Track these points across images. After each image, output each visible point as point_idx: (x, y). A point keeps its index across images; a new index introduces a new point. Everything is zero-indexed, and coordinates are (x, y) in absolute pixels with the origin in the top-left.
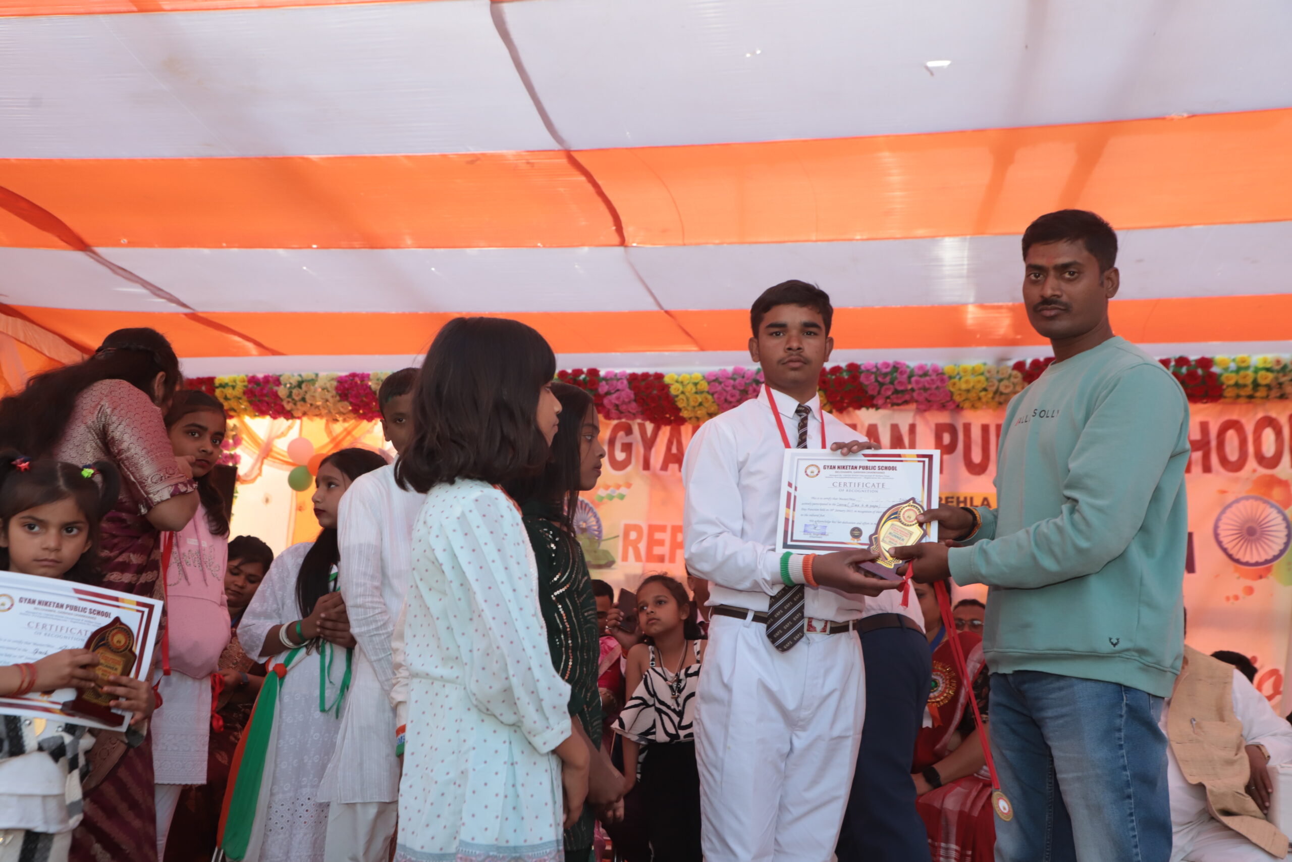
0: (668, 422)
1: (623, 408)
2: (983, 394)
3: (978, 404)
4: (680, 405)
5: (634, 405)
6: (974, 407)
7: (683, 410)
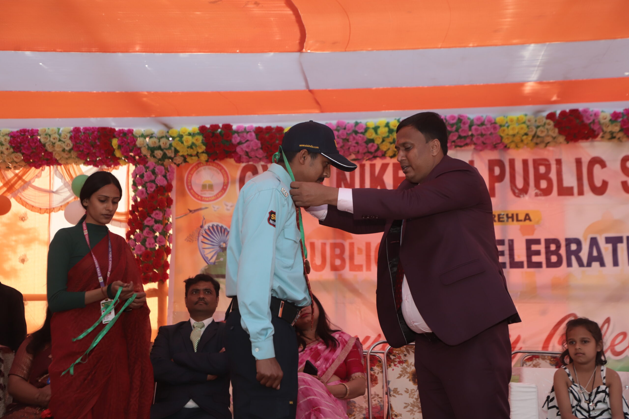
1: (252, 154)
2: (525, 137)
3: (521, 145)
5: (261, 151)
6: (517, 147)
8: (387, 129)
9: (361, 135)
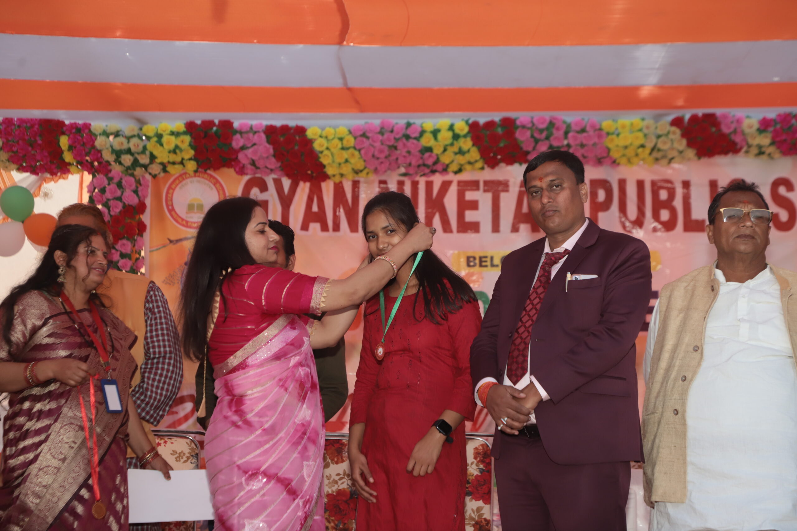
0: (306, 179)
1: (260, 164)
2: (640, 150)
3: (635, 160)
4: (325, 160)
5: (273, 160)
6: (629, 161)
7: (327, 166)
8: (450, 134)
9: (415, 141)
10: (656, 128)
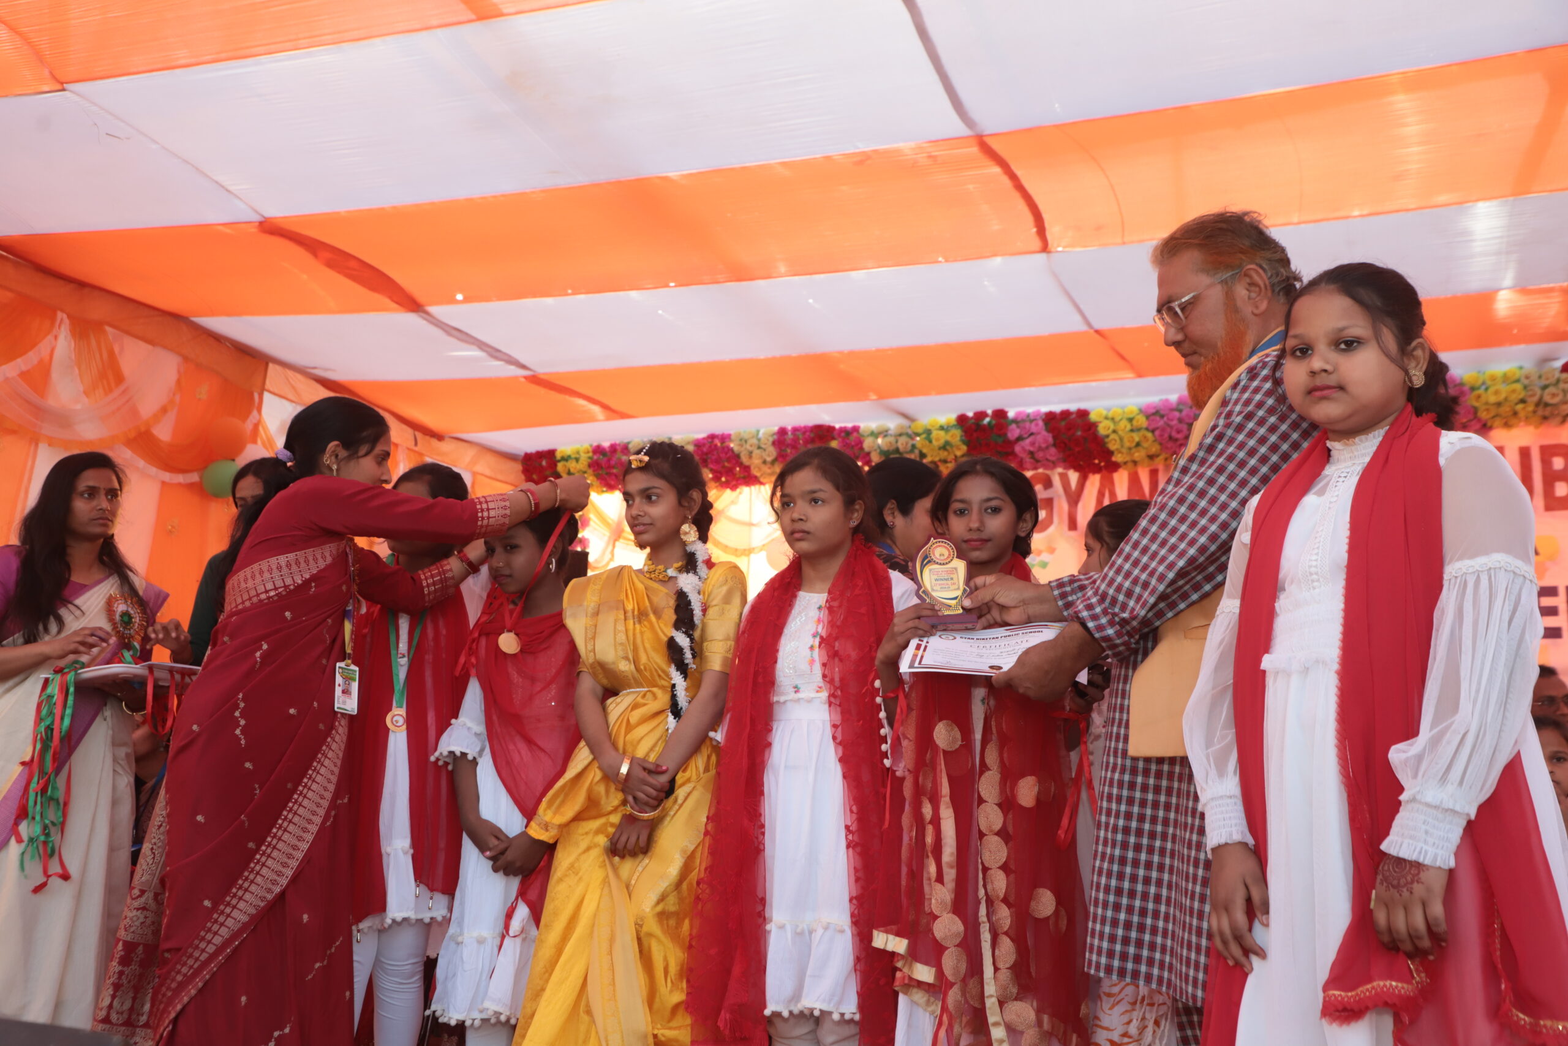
0: (1097, 470)
1: (1040, 455)
2: (1520, 407)
3: (1513, 421)
4: (1112, 447)
5: (1053, 450)
6: (1507, 425)
7: (1116, 453)
10: (1540, 377)
